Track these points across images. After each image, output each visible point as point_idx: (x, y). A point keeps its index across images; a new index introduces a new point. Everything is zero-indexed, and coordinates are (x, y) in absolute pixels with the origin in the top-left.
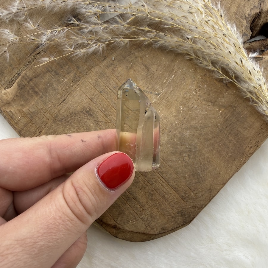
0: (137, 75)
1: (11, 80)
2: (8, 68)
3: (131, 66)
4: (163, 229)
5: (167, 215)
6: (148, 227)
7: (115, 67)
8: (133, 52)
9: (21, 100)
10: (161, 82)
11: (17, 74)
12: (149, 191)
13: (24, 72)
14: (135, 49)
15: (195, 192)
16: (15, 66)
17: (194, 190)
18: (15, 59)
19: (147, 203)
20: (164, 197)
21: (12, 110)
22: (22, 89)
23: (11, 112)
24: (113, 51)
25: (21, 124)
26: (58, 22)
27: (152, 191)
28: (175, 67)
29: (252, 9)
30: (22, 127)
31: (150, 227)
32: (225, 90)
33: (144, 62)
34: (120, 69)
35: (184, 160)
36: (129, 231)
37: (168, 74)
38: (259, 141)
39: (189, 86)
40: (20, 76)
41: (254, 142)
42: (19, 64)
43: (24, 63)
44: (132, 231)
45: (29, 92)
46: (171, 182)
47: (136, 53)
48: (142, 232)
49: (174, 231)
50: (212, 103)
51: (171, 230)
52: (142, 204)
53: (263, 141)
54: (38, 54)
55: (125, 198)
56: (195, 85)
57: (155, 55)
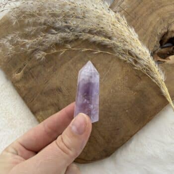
9: (25, 80)
22: (25, 74)
23: (19, 86)
29: (162, 30)
50: (130, 88)
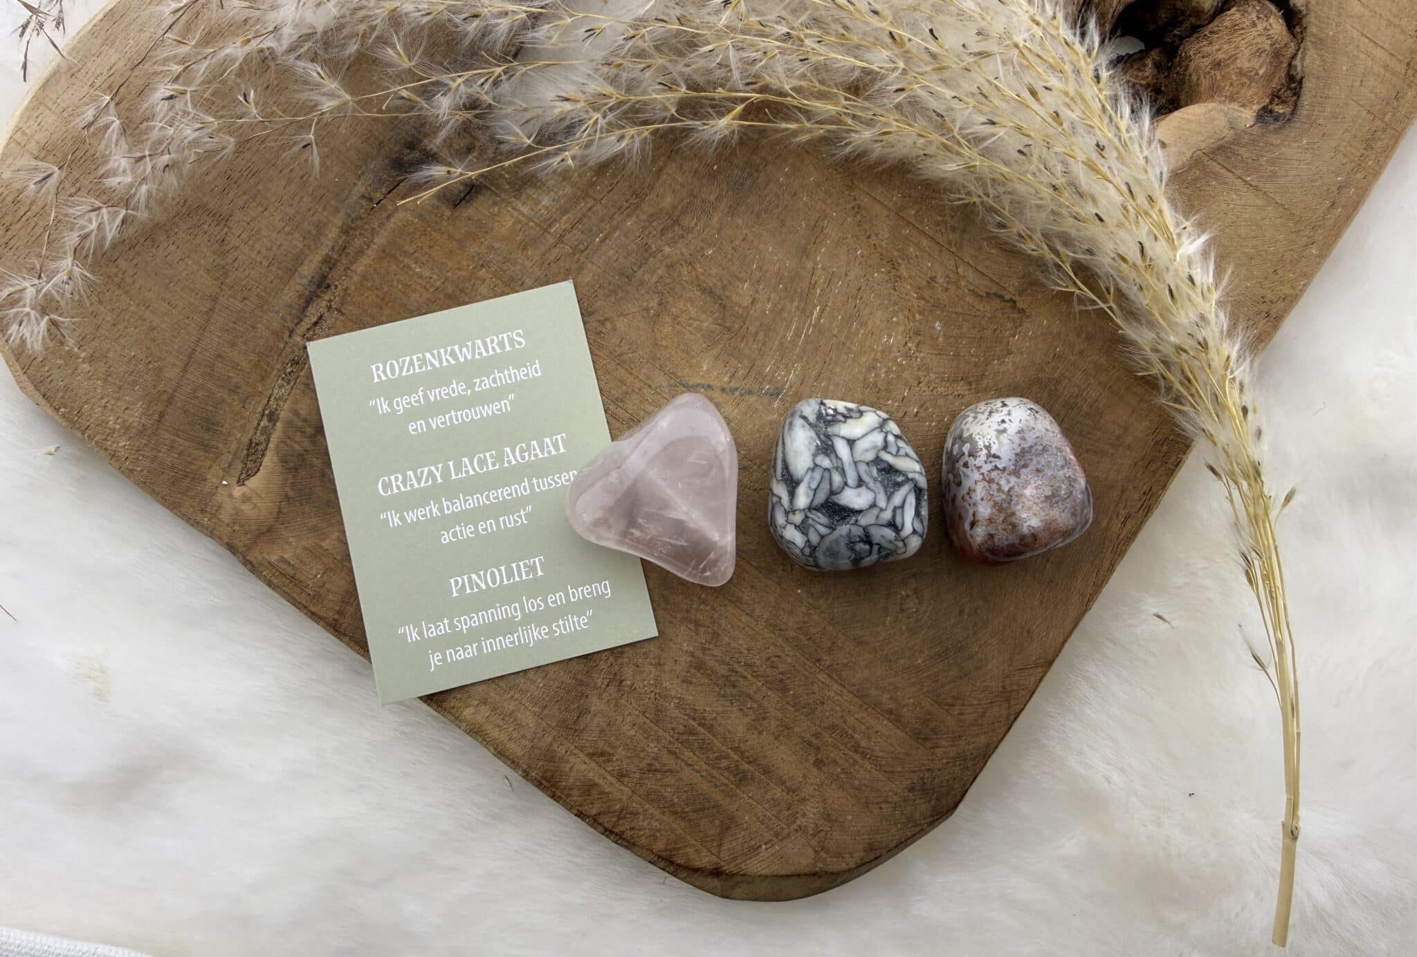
0: (688, 335)
1: (251, 440)
2: (229, 401)
3: (660, 304)
4: (870, 848)
5: (881, 803)
6: (822, 854)
7: (602, 323)
8: (653, 246)
9: (307, 509)
10: (776, 343)
11: (265, 419)
12: (808, 736)
13: (286, 407)
14: (663, 232)
15: (956, 710)
16: (251, 390)
17: (952, 705)
18: (244, 364)
19: (805, 776)
20: (856, 748)
21: (286, 556)
22: (296, 469)
23: (283, 560)
24: (582, 259)
25: (330, 597)
26: (355, 184)
27: (816, 735)
28: (819, 272)
30: (337, 608)
31: (828, 851)
32: (1010, 325)
33: (702, 277)
34: (621, 324)
35: (902, 611)
36: (766, 876)
37: (798, 308)
38: (1154, 490)
39: (881, 337)
40: (279, 424)
41: (1136, 497)
42: (263, 379)
43: (279, 370)
44: (776, 876)
45: (323, 476)
46: (873, 692)
47: (667, 250)
48: (807, 871)
49: (907, 846)
50: (970, 384)
51: (897, 846)
52: (789, 784)
53: (1164, 487)
54: (316, 324)
55: (732, 778)
56: (901, 329)
57: (737, 242)
